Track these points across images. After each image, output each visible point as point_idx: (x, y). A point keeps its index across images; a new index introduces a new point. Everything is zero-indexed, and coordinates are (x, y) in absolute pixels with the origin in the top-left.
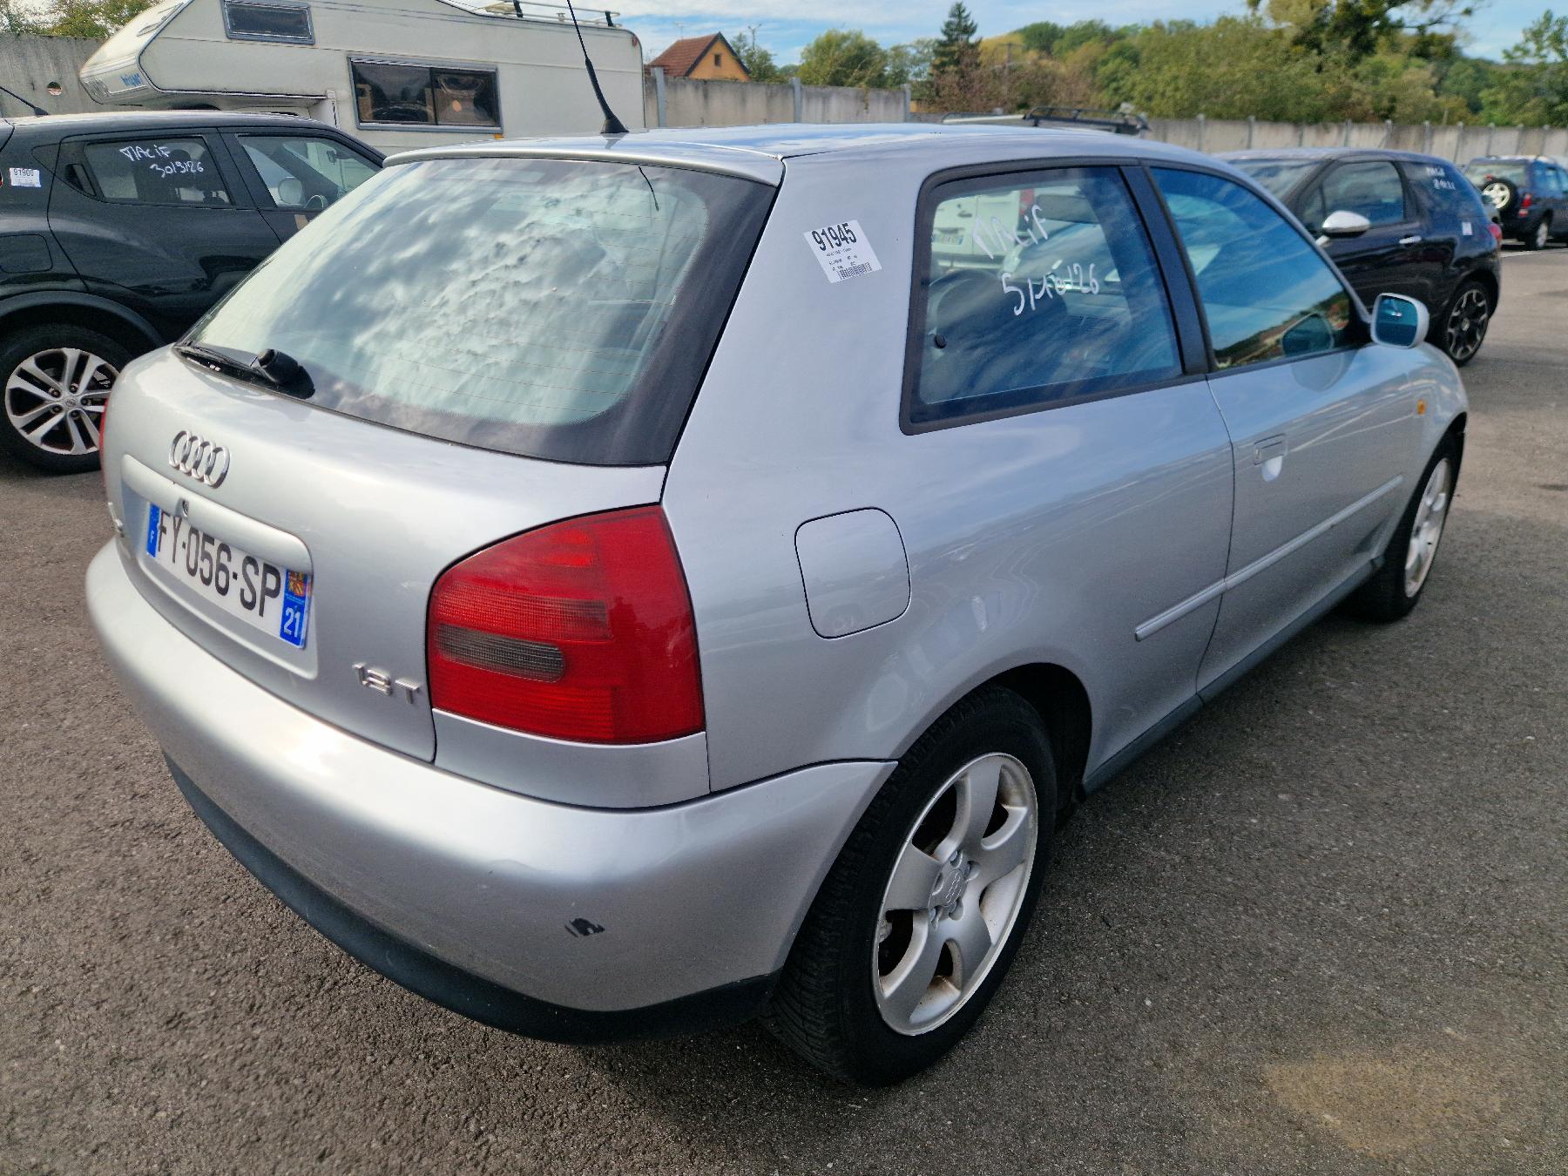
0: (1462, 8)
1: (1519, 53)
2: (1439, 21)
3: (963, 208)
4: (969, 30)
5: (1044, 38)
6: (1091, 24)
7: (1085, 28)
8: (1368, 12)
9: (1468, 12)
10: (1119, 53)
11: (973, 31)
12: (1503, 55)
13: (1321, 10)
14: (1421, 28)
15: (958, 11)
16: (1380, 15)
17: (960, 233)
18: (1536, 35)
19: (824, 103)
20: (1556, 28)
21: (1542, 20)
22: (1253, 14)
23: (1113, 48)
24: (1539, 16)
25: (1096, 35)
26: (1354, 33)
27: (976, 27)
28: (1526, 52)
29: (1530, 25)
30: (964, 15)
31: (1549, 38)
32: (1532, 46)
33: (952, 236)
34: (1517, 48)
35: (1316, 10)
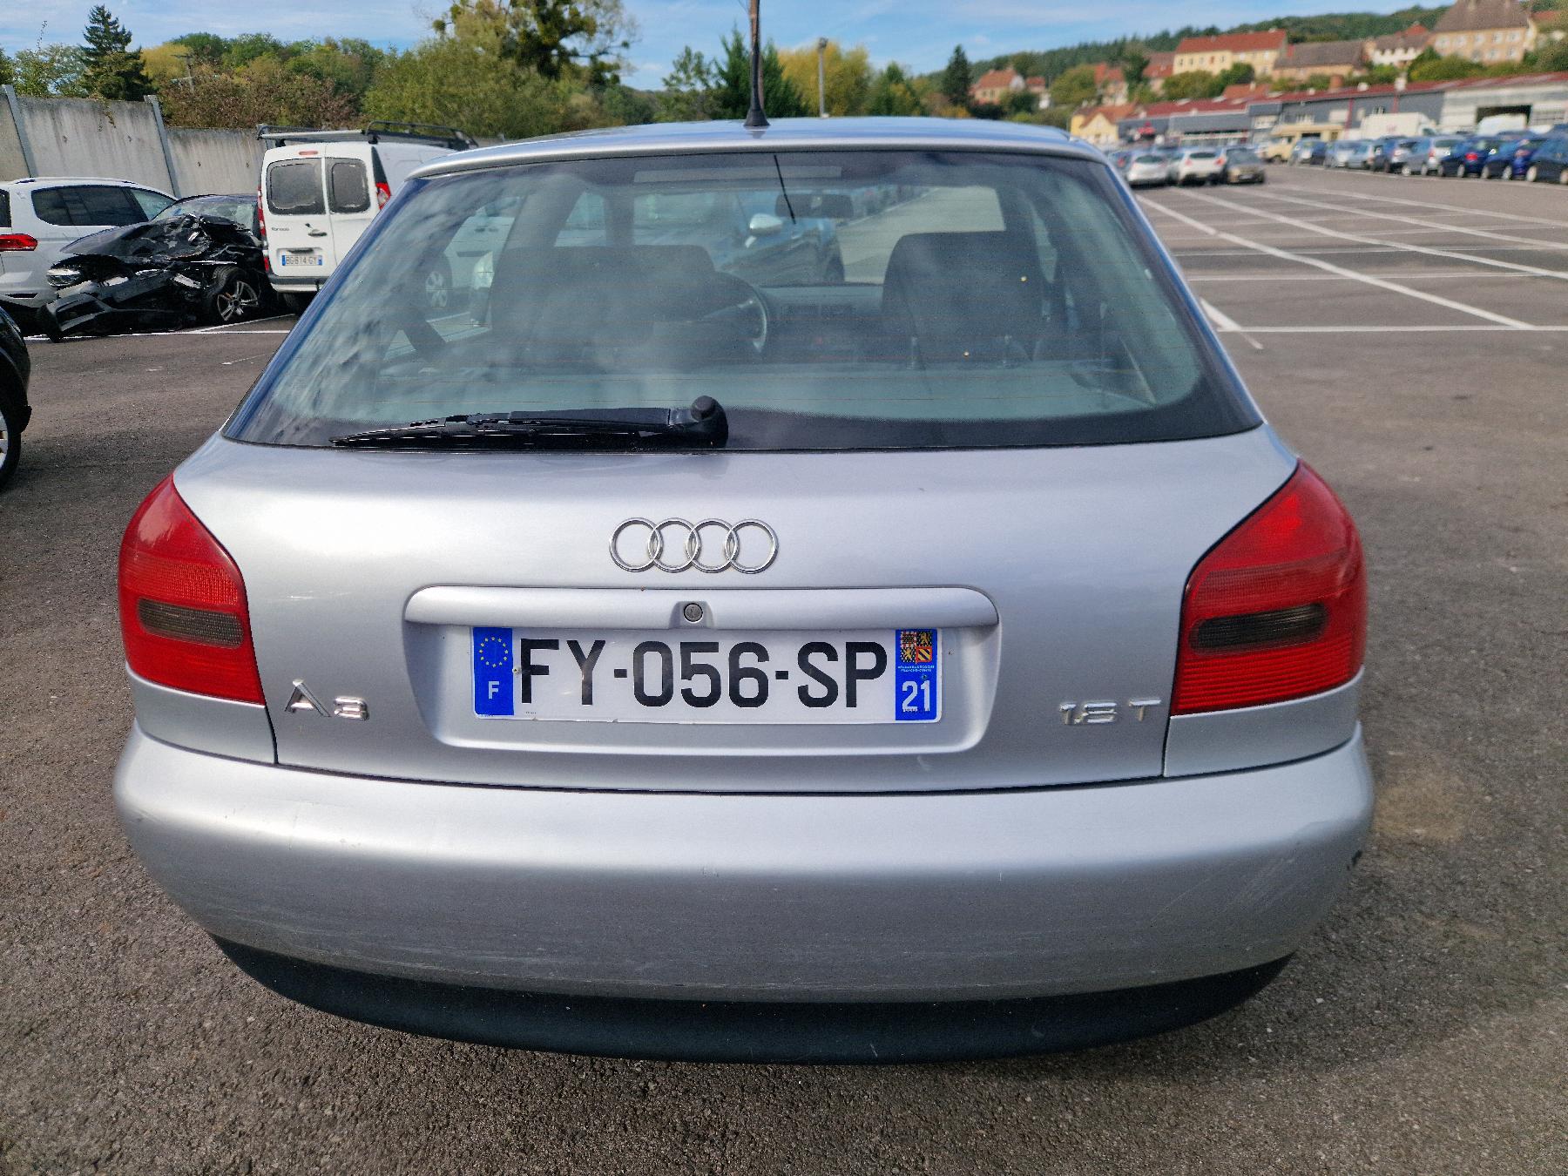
0: (619, 42)
1: (674, 82)
2: (604, 52)
3: (314, 227)
4: (125, 39)
5: (207, 49)
6: (258, 38)
7: (251, 42)
8: (546, 41)
9: (625, 45)
10: (299, 70)
11: (128, 40)
12: (663, 83)
13: (505, 38)
14: (593, 58)
15: (101, 16)
16: (556, 45)
17: (317, 253)
18: (683, 66)
19: (52, 115)
20: (695, 61)
21: (685, 54)
22: (442, 38)
23: (291, 63)
24: (681, 51)
25: (267, 50)
26: (539, 59)
27: (130, 34)
28: (679, 81)
29: (676, 58)
30: (112, 19)
31: (693, 70)
32: (682, 75)
33: (307, 256)
34: (673, 78)
35: (501, 37)
